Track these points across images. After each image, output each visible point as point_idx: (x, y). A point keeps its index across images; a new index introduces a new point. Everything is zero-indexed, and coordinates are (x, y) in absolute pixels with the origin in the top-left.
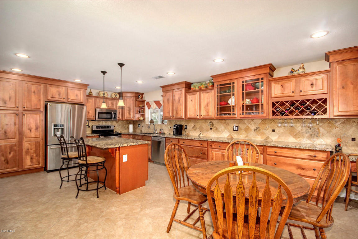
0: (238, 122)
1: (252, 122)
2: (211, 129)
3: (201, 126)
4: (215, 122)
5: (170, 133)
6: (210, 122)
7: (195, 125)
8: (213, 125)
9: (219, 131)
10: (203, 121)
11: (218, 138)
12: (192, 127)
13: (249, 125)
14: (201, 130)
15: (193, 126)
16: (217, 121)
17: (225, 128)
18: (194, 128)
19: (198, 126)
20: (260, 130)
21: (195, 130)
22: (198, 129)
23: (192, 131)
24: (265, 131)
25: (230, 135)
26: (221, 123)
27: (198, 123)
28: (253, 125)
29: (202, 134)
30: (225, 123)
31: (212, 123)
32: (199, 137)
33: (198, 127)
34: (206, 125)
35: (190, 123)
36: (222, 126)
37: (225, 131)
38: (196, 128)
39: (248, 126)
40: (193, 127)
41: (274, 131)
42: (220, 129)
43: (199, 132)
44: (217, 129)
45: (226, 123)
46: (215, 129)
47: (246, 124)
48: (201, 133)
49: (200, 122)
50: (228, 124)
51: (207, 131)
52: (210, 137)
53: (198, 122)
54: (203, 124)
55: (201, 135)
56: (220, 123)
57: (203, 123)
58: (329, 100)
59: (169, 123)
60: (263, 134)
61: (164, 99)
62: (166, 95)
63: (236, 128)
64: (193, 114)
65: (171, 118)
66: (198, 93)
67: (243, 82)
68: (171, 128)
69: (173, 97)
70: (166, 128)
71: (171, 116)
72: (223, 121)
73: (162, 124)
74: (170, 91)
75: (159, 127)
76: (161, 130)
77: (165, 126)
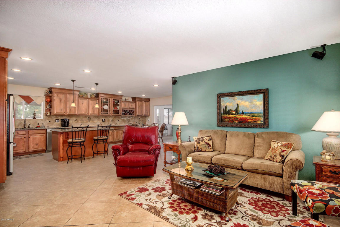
0: (103, 117)
1: (110, 117)
2: (89, 121)
3: (82, 120)
5: (48, 127)
6: (89, 117)
7: (77, 119)
8: (90, 119)
10: (84, 116)
13: (110, 119)
14: (82, 122)
15: (75, 119)
16: (93, 117)
17: (98, 120)
18: (76, 121)
19: (79, 119)
23: (74, 123)
24: (115, 121)
25: (101, 124)
30: (98, 118)
34: (86, 119)
35: (72, 117)
36: (96, 119)
37: (98, 122)
38: (78, 121)
40: (75, 121)
41: (118, 121)
42: (95, 121)
43: (80, 124)
48: (82, 124)
49: (81, 117)
51: (87, 122)
53: (79, 117)
54: (83, 118)
58: (135, 111)
59: (47, 117)
60: (115, 122)
61: (55, 98)
62: (58, 96)
63: (104, 120)
64: (84, 112)
65: (64, 114)
66: (87, 100)
67: (113, 100)
68: (50, 122)
69: (66, 98)
70: (42, 122)
71: (65, 113)
72: (97, 117)
73: (34, 119)
74: (63, 93)
75: (31, 122)
76: (38, 124)
77: (41, 120)
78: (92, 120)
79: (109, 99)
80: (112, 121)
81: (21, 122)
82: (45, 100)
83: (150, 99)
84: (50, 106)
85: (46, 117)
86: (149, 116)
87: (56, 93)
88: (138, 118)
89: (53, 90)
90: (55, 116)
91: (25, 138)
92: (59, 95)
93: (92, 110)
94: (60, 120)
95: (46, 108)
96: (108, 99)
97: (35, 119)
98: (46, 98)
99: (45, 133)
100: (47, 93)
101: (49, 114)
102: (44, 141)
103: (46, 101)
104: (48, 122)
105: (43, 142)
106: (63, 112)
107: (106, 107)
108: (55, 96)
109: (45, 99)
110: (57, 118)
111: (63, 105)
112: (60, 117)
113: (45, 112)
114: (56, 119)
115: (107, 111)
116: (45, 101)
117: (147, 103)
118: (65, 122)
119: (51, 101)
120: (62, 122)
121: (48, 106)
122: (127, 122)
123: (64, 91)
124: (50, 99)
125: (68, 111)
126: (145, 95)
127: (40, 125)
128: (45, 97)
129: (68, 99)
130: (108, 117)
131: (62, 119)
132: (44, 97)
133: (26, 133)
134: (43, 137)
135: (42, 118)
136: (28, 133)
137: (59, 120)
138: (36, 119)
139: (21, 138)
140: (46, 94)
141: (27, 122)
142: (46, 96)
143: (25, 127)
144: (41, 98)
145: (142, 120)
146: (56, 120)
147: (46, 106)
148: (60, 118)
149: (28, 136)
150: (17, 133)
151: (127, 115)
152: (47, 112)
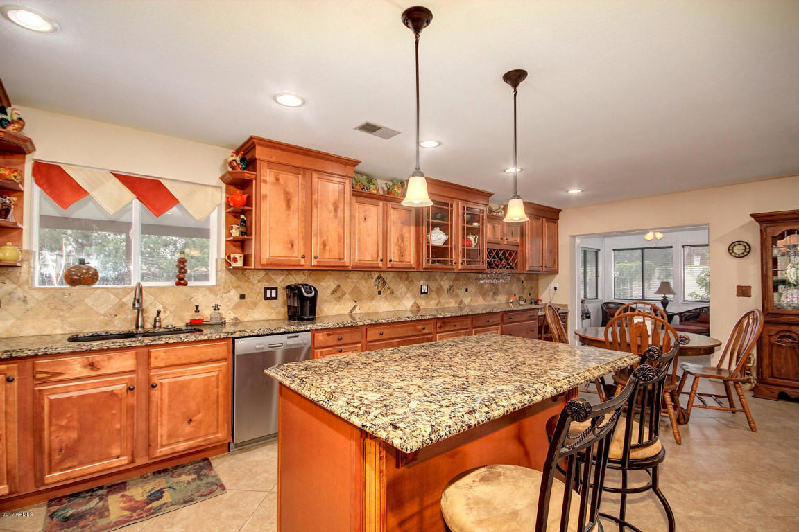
0: (427, 277)
1: (445, 277)
2: (380, 293)
3: (356, 287)
4: (388, 276)
5: (236, 319)
6: (379, 278)
7: (339, 286)
8: (384, 283)
9: (396, 298)
10: (362, 273)
11: (395, 313)
12: (329, 291)
13: (442, 283)
14: (357, 297)
15: (333, 287)
16: (392, 274)
17: (408, 288)
18: (337, 295)
19: (347, 286)
20: (453, 291)
21: (339, 299)
22: (347, 296)
23: (331, 302)
24: (459, 292)
25: (415, 303)
26: (400, 278)
27: (349, 280)
28: (446, 282)
29: (358, 308)
30: (407, 279)
31: (383, 280)
32: (350, 316)
33: (348, 290)
34: (369, 285)
35: (324, 279)
36: (401, 285)
37: (408, 295)
38: (344, 295)
39: (440, 285)
40: (334, 292)
41: (466, 290)
42: (397, 293)
43: (351, 305)
44: (392, 293)
45: (410, 280)
46: (389, 292)
47: (437, 280)
48: (355, 307)
49: (355, 276)
50: (412, 281)
51: (372, 298)
52: (378, 313)
53: (347, 278)
54: (360, 282)
55: (357, 311)
56: (397, 279)
57: (360, 279)
58: (519, 254)
59: (234, 279)
60: (457, 296)
61: (266, 189)
62: (277, 180)
63: (425, 289)
64: (368, 258)
65: (303, 262)
66: (381, 203)
67: (464, 208)
68: (242, 297)
69: (310, 191)
70: (213, 300)
71: (303, 257)
72: (404, 276)
73: (178, 284)
74: (297, 170)
75: (168, 299)
76: (197, 311)
77: (207, 292)
78: (389, 288)
79: (452, 206)
80: (448, 290)
81: (124, 300)
82: (224, 200)
83: (560, 211)
84: (247, 229)
85: (230, 276)
86: (556, 272)
87: (270, 164)
88: (519, 279)
89: (260, 153)
90: (262, 274)
91: (130, 389)
92: (283, 176)
93: (397, 248)
94: (281, 291)
95: (231, 234)
96: (447, 204)
97: (185, 284)
98: (227, 191)
99: (224, 360)
100: (233, 168)
101: (240, 264)
102: (221, 400)
103: (228, 206)
104: (237, 298)
105: (218, 402)
106: (295, 255)
107: (438, 237)
108: (265, 182)
109: (224, 195)
110: (271, 279)
111: (295, 223)
112: (282, 278)
113: (223, 255)
114: (267, 285)
115: (439, 252)
116: (224, 206)
117: (552, 225)
118: (302, 299)
119: (248, 202)
120: (289, 297)
121: (235, 226)
122: (491, 293)
123: (299, 161)
124: (245, 196)
125: (316, 249)
126: (579, 187)
127: (207, 313)
128: (224, 186)
129: (315, 197)
130: (437, 277)
131: (289, 287)
132: (220, 187)
133: (138, 364)
134: (218, 379)
135: (212, 282)
136: (149, 363)
137: (276, 289)
138: (190, 284)
139: (112, 394)
140: (230, 170)
141: (148, 300)
142: (229, 184)
143: (140, 324)
144: (210, 189)
145: (529, 286)
146: (266, 289)
147: (229, 228)
148: (281, 281)
149: (149, 378)
150: (92, 366)
151: (498, 271)
152: (232, 256)
